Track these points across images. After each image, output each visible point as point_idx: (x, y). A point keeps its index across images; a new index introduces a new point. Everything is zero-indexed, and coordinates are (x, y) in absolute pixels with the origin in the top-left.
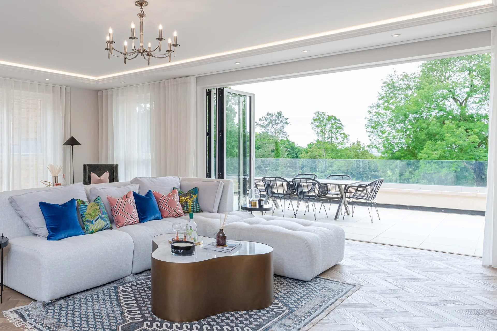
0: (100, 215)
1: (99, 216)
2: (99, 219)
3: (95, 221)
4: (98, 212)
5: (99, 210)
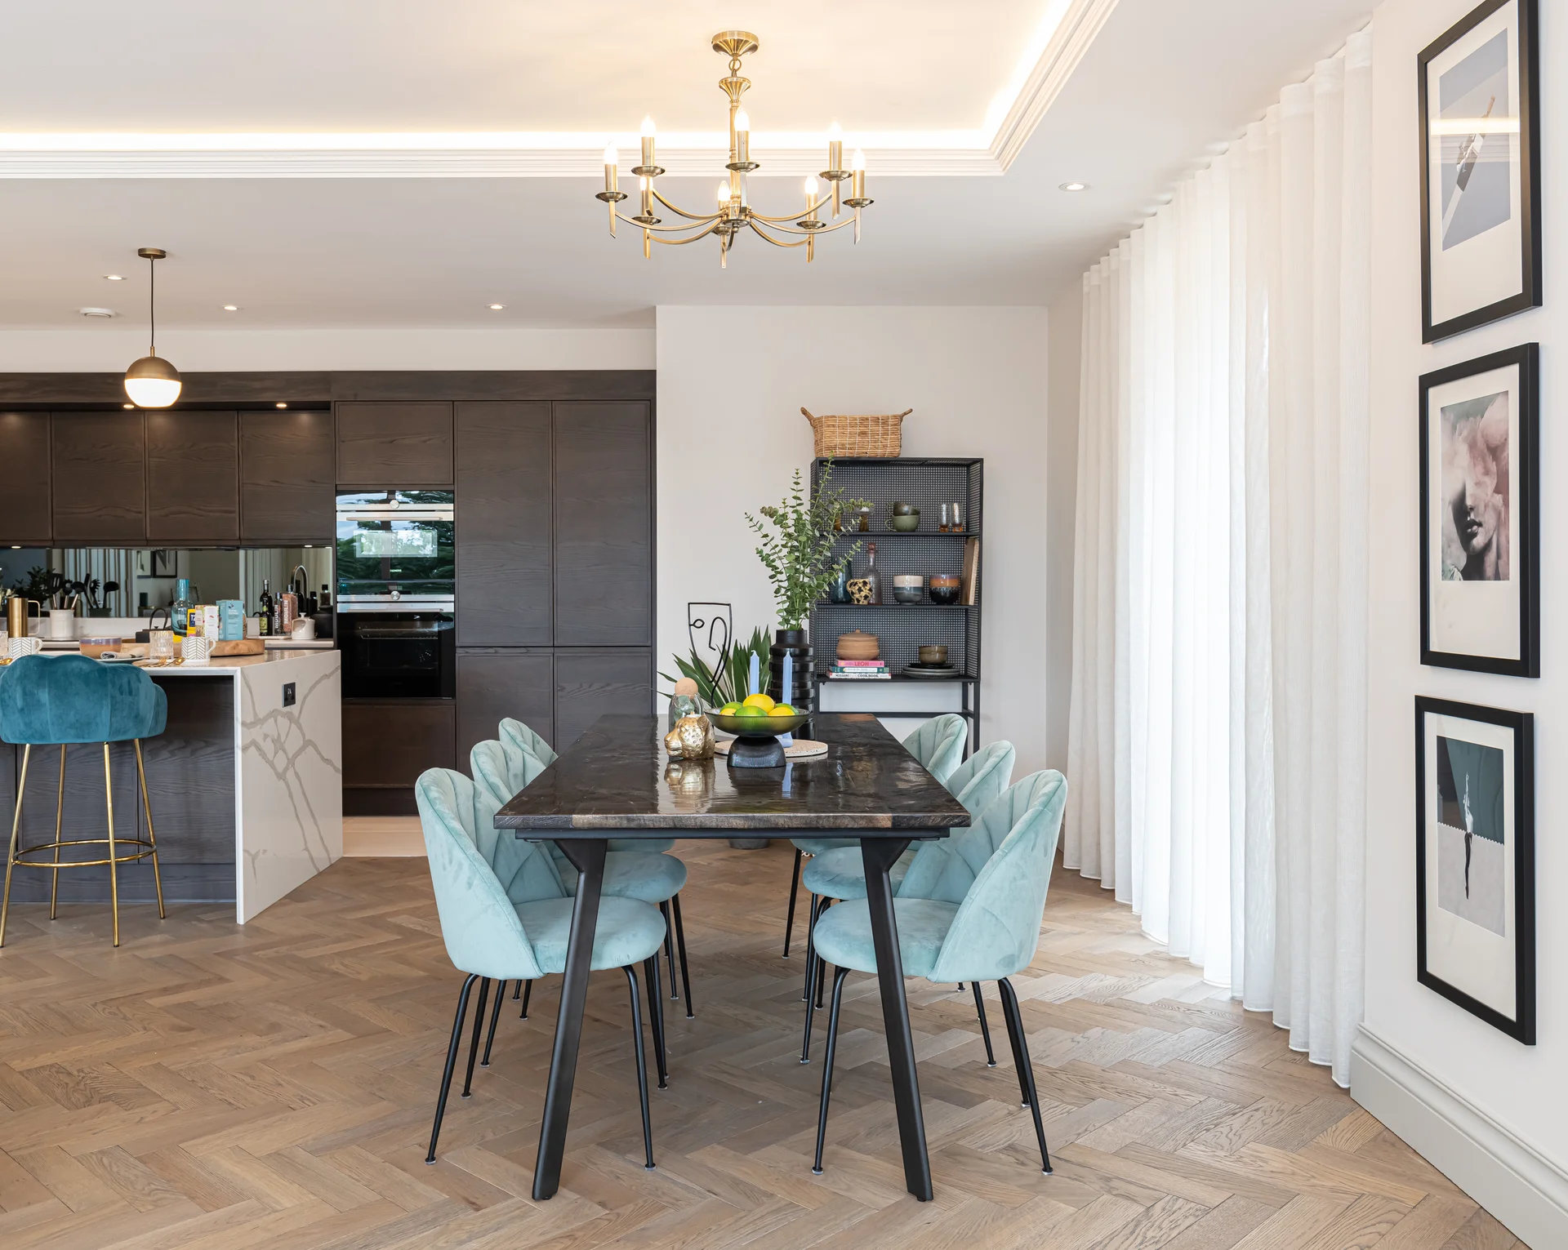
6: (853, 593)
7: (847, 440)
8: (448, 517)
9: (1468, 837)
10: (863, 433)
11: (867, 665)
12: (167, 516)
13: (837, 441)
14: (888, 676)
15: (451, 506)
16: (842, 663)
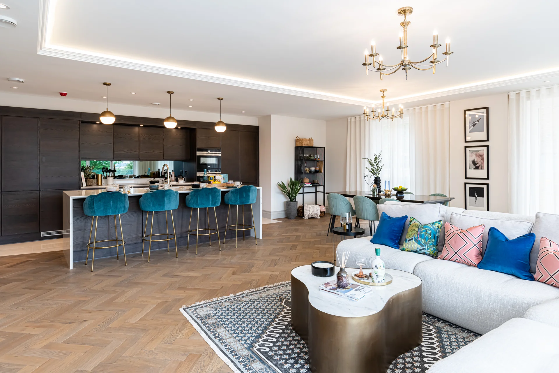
0: (416, 237)
1: (414, 237)
2: (413, 240)
3: (409, 241)
4: (415, 233)
5: (416, 232)
6: (307, 171)
7: (307, 143)
8: (220, 155)
9: (476, 198)
10: (309, 142)
11: (309, 184)
12: (145, 153)
13: (306, 143)
14: (311, 186)
15: (220, 153)
16: (305, 184)
